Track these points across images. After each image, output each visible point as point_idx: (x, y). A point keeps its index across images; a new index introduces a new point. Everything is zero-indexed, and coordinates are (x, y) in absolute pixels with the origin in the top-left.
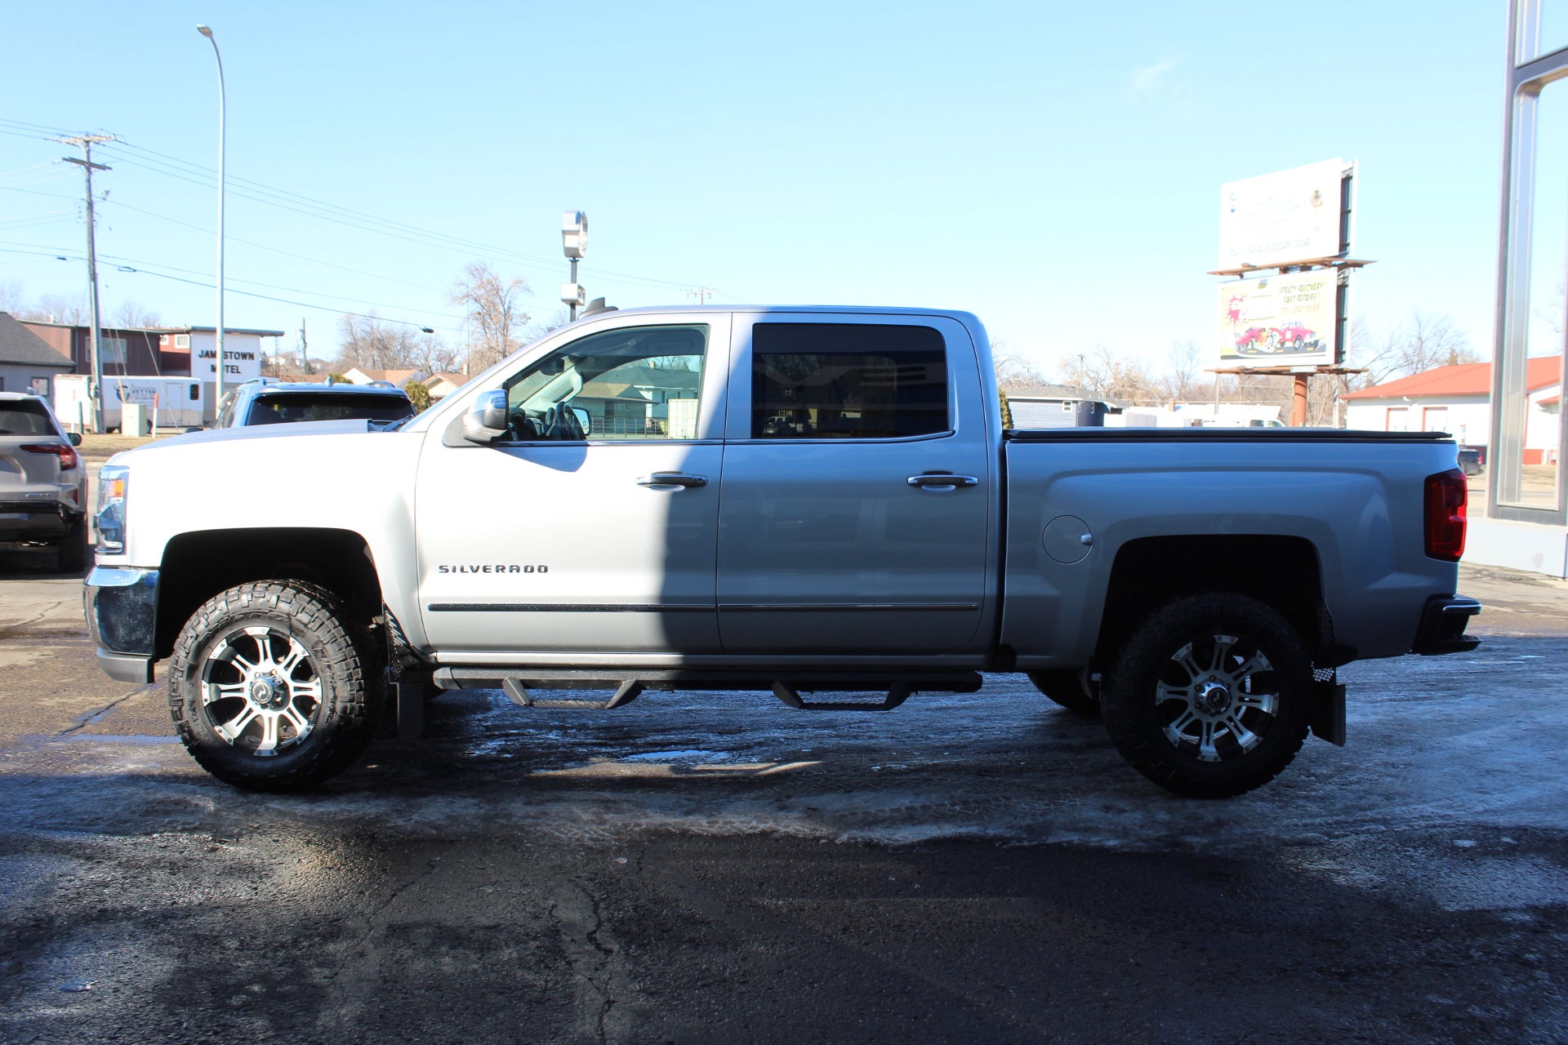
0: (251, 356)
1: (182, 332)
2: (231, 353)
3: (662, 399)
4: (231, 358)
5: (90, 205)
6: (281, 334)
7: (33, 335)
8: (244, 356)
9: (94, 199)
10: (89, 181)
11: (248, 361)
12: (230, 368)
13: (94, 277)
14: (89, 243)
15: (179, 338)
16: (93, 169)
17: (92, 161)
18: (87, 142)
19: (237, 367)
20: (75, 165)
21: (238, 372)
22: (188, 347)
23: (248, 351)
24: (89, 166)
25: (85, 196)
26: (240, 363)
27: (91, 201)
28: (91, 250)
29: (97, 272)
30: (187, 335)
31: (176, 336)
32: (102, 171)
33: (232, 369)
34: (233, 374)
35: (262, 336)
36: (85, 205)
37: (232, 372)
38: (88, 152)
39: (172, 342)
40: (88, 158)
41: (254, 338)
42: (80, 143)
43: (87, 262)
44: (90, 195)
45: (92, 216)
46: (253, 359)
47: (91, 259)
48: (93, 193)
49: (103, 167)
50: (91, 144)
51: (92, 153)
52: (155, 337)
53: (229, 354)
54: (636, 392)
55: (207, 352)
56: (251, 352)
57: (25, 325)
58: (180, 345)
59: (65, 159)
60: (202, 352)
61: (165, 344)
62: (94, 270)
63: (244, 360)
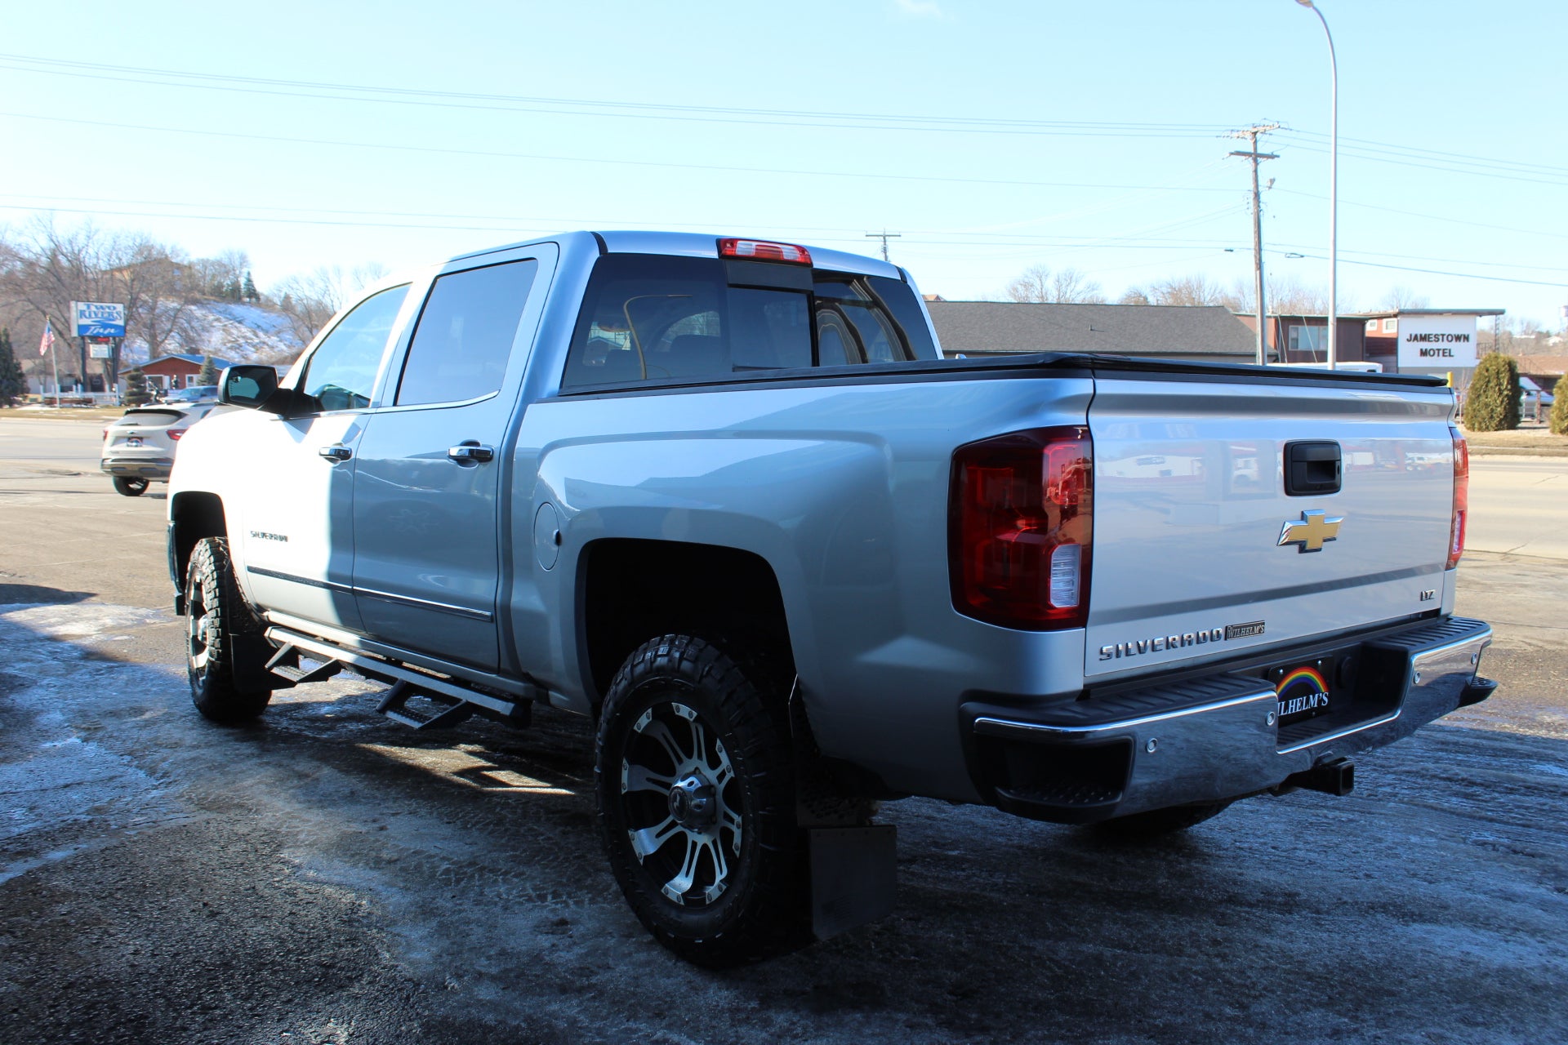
0: (1466, 338)
1: (1389, 317)
2: (1443, 335)
4: (1443, 340)
5: (1257, 195)
6: (1502, 312)
7: (1243, 326)
8: (1458, 338)
9: (1260, 189)
10: (1256, 171)
11: (1462, 344)
12: (1441, 352)
13: (1259, 265)
14: (1255, 233)
15: (1387, 322)
16: (1259, 159)
17: (1259, 151)
18: (1255, 133)
19: (1450, 350)
20: (1243, 158)
21: (1450, 355)
22: (1395, 331)
23: (1463, 333)
24: (1256, 156)
25: (1252, 187)
26: (1454, 346)
27: (1258, 191)
28: (1257, 239)
29: (1263, 261)
30: (1395, 319)
31: (1385, 320)
32: (1270, 160)
33: (1444, 353)
34: (1444, 358)
35: (1480, 316)
36: (1252, 196)
37: (1444, 356)
38: (1255, 142)
39: (1380, 327)
40: (1255, 149)
41: (1471, 318)
42: (1249, 136)
43: (1253, 251)
44: (1257, 186)
45: (1259, 206)
46: (1468, 341)
47: (1257, 248)
48: (1260, 183)
49: (1272, 156)
50: (1258, 135)
51: (1259, 144)
52: (1361, 322)
53: (1440, 337)
55: (1416, 336)
56: (1466, 333)
57: (1238, 318)
58: (1387, 329)
59: (1232, 154)
60: (1411, 335)
61: (1371, 329)
62: (1260, 260)
63: (1458, 343)
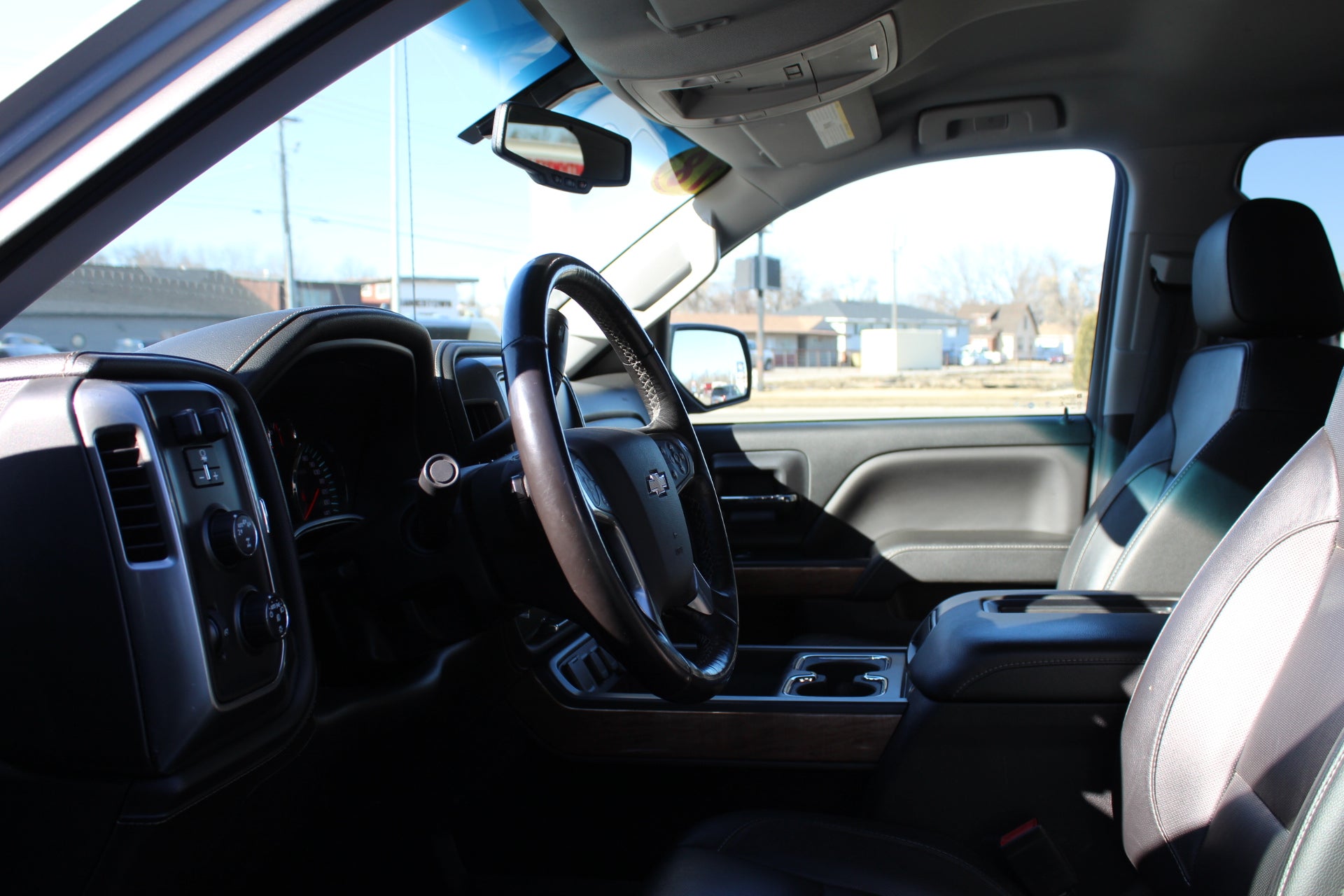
0: (449, 305)
1: (381, 282)
2: (430, 301)
3: (855, 331)
4: (430, 306)
5: (283, 159)
7: (247, 290)
8: (442, 304)
10: (281, 133)
11: (445, 310)
13: (287, 229)
14: (282, 195)
15: (380, 288)
22: (385, 296)
26: (437, 311)
27: (284, 154)
28: (284, 202)
29: (291, 224)
30: (387, 285)
31: (378, 285)
35: (457, 284)
39: (373, 292)
41: (450, 286)
43: (281, 214)
44: (282, 149)
45: (286, 169)
47: (285, 211)
52: (356, 287)
53: (428, 303)
54: (827, 326)
55: (404, 300)
56: (448, 300)
57: (241, 282)
60: (401, 301)
61: (366, 294)
62: (288, 223)
63: (442, 308)
